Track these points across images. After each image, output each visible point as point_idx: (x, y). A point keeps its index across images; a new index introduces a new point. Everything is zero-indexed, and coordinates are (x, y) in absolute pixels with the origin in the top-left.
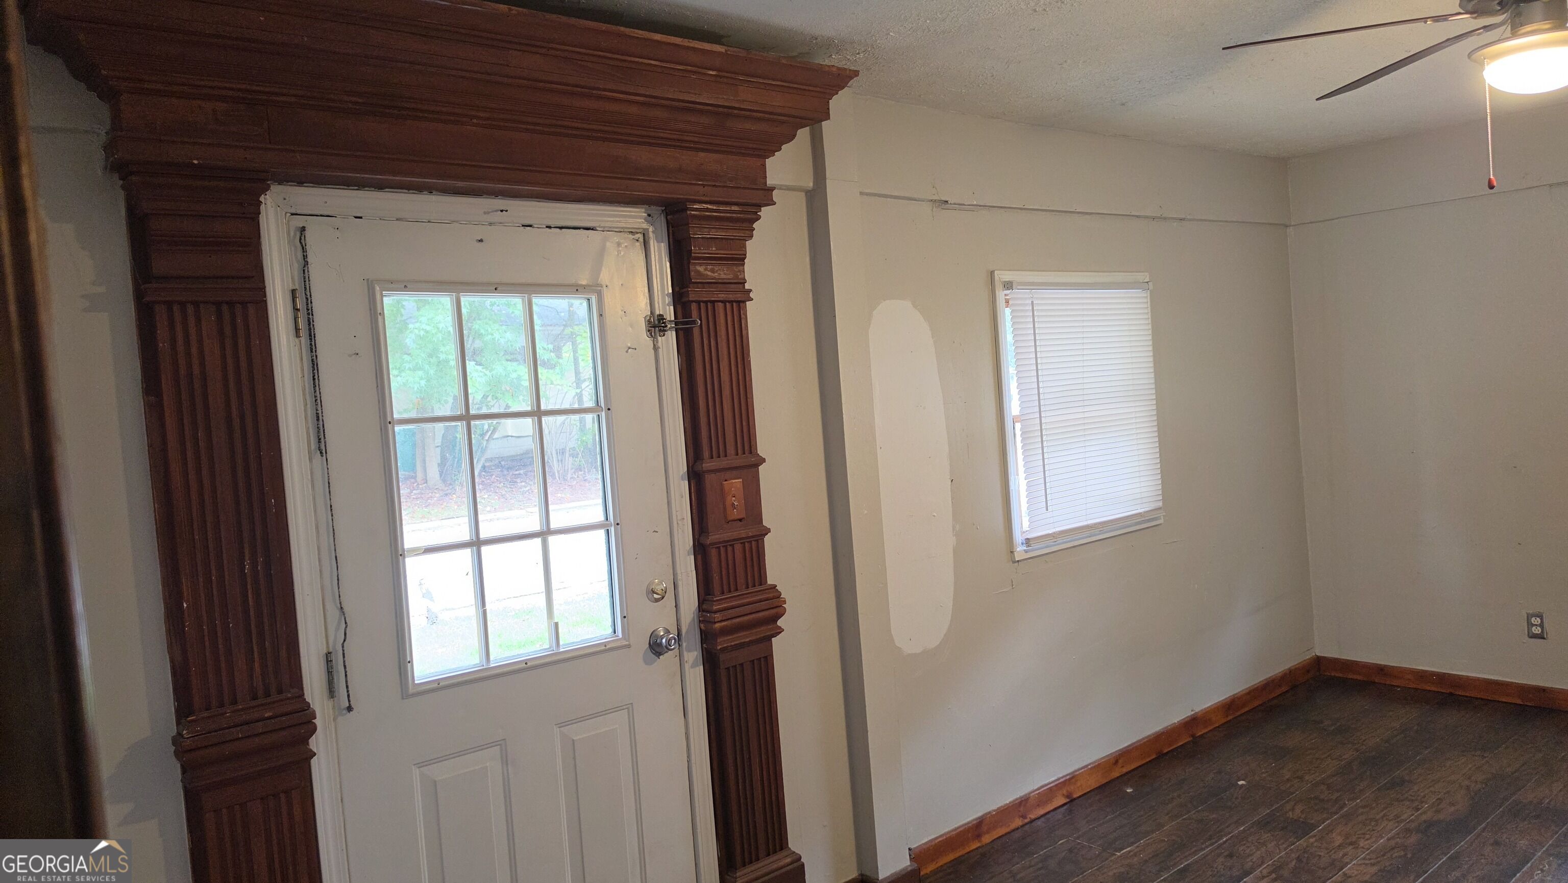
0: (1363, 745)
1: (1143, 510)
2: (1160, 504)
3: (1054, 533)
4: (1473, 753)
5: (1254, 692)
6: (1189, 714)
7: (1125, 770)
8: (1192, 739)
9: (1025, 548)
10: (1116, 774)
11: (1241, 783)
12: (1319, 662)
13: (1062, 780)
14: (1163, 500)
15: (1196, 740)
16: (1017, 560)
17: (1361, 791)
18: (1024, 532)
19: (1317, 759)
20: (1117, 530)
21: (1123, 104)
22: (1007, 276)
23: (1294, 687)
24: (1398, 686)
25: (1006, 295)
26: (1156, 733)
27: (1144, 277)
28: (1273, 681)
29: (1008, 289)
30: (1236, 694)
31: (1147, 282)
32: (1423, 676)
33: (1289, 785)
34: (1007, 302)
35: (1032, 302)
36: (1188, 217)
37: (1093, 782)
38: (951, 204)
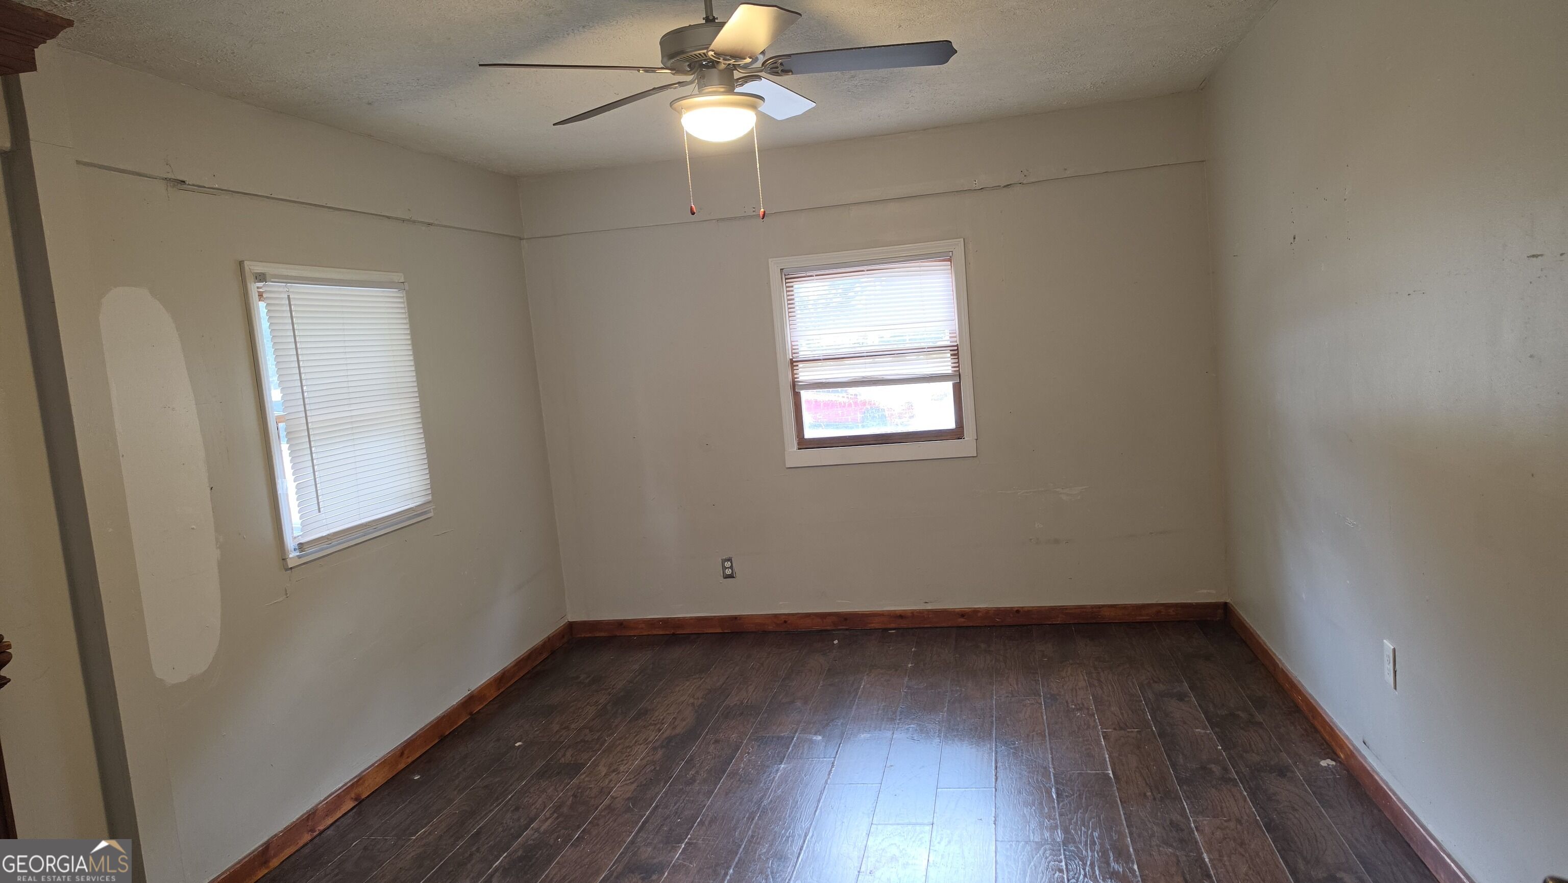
0: (613, 689)
1: (415, 505)
2: (430, 497)
3: (328, 535)
4: (694, 677)
5: (520, 663)
6: (466, 694)
7: (410, 760)
8: (470, 716)
9: (298, 554)
10: (402, 766)
11: (517, 744)
12: (571, 627)
13: (349, 784)
14: (433, 494)
15: (473, 717)
16: (290, 567)
17: (617, 726)
18: (295, 538)
19: (579, 708)
20: (390, 526)
21: (370, 104)
22: (259, 268)
23: (553, 653)
24: (635, 636)
25: (258, 288)
26: (438, 718)
27: (399, 277)
28: (535, 650)
29: (260, 281)
30: (506, 667)
31: (403, 282)
32: (652, 623)
33: (558, 737)
34: (261, 295)
35: (289, 296)
36: (436, 222)
37: (380, 780)
38: (189, 184)
